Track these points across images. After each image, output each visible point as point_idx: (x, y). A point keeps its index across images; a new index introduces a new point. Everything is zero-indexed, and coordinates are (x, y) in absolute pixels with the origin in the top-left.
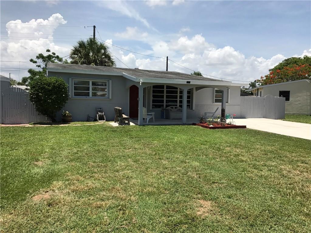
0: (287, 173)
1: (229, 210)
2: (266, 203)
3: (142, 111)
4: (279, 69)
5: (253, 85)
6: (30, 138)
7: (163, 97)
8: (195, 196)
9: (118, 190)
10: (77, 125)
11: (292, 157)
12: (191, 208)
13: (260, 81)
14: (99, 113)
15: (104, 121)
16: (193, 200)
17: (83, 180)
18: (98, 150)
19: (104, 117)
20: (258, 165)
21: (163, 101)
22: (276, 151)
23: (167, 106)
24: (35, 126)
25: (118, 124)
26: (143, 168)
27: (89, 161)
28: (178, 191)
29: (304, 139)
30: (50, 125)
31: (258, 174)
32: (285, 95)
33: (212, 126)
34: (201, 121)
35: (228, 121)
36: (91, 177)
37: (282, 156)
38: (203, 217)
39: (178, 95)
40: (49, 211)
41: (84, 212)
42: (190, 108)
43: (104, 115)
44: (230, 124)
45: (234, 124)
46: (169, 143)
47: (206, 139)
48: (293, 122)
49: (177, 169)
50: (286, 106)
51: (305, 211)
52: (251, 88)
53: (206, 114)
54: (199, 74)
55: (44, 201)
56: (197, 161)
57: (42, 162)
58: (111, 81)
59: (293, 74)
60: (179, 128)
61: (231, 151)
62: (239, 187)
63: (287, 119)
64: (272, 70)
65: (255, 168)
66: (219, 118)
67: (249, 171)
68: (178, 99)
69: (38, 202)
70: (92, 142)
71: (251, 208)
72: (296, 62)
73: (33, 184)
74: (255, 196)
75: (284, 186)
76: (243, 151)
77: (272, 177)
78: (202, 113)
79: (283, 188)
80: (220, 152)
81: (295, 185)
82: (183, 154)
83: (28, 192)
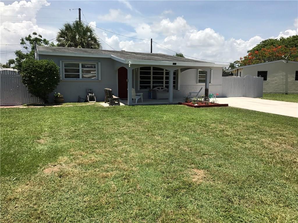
0: (267, 145)
1: (220, 177)
2: (251, 170)
3: (131, 92)
4: (257, 50)
5: (232, 66)
6: (27, 118)
7: (150, 78)
8: (189, 166)
9: (120, 163)
10: (69, 106)
11: (271, 131)
12: (187, 176)
13: (239, 62)
14: (90, 94)
15: (95, 102)
16: (188, 169)
17: (85, 155)
18: (94, 128)
19: (94, 98)
20: (242, 139)
21: (149, 82)
22: (257, 126)
23: (154, 87)
24: (29, 107)
25: (109, 105)
26: (139, 143)
27: (88, 138)
28: (173, 162)
29: (281, 115)
30: (43, 107)
31: (242, 146)
32: (263, 75)
33: (196, 105)
34: (187, 101)
35: (211, 100)
36: (93, 152)
37: (262, 130)
38: (198, 183)
39: (164, 76)
40: (61, 181)
41: (92, 181)
42: (175, 88)
43: (95, 96)
44: (214, 103)
45: (217, 103)
46: (159, 121)
47: (193, 117)
48: (270, 100)
49: (170, 143)
50: (263, 85)
51: (286, 176)
52: (230, 69)
53: (191, 94)
54: (181, 56)
55: (54, 173)
56: (187, 136)
57: (43, 140)
58: (100, 63)
59: (270, 55)
60: (166, 107)
61: (217, 127)
62: (226, 157)
63: (265, 98)
64: (251, 51)
65: (239, 142)
66: (203, 98)
67: (234, 144)
68: (164, 80)
69: (49, 174)
70: (87, 121)
71: (239, 174)
72: (272, 44)
73: (40, 159)
74: (241, 164)
75: (266, 155)
76: (227, 127)
77: (255, 148)
78: (187, 93)
79: (265, 158)
80: (206, 129)
81: (275, 154)
82: (173, 130)
83: (38, 166)
